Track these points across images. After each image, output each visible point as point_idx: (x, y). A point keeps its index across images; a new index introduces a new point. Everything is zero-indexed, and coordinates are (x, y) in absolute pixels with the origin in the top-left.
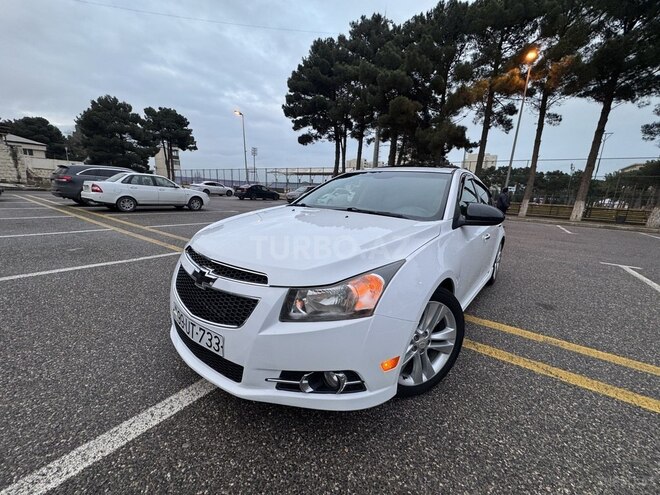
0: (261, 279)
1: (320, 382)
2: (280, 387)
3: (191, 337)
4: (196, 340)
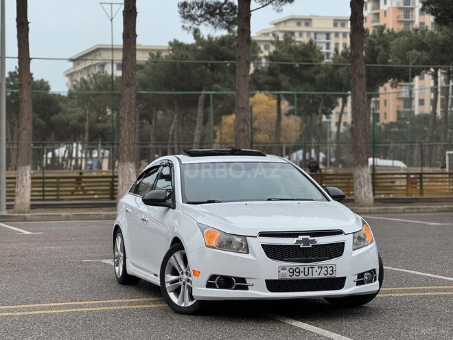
3: (310, 276)
4: (316, 276)
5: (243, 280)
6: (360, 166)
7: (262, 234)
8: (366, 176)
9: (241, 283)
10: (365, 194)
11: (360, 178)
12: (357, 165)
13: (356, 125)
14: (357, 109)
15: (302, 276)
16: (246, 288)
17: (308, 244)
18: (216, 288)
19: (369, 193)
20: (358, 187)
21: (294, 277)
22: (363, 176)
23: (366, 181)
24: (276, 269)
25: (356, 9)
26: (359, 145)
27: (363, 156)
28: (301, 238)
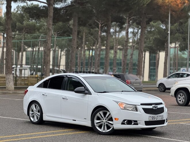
5: (136, 121)
6: (9, 74)
7: (142, 104)
8: (11, 78)
9: (136, 122)
10: (11, 86)
11: (9, 79)
12: (8, 74)
13: (8, 57)
14: (9, 50)
15: (155, 120)
16: (137, 124)
17: (156, 108)
18: (125, 124)
19: (12, 85)
20: (8, 83)
21: (153, 120)
22: (10, 78)
23: (11, 80)
24: (148, 117)
25: (9, 10)
26: (9, 65)
27: (10, 70)
28: (153, 105)
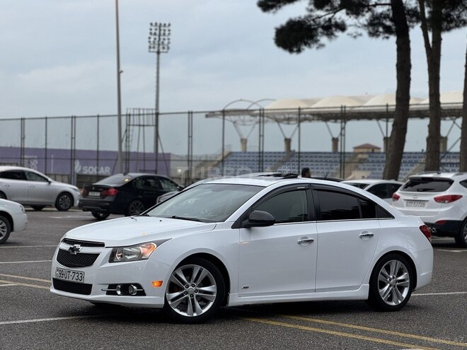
0: (102, 245)
1: (126, 289)
2: (108, 293)
3: (67, 279)
4: (70, 279)
28: (74, 246)
